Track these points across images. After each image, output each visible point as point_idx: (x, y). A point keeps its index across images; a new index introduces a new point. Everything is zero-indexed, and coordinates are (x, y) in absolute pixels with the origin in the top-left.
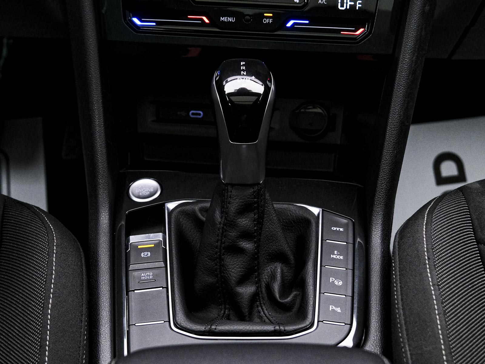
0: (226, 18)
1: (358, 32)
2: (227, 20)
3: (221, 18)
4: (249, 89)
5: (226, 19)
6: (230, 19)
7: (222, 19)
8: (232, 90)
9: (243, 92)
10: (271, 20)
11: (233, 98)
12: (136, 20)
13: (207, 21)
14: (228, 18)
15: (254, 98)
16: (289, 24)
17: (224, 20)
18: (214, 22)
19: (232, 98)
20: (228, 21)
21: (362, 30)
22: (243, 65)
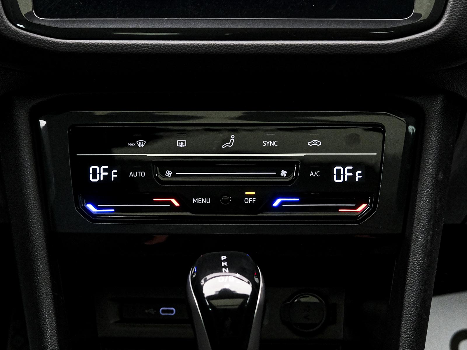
0: (199, 199)
1: (360, 209)
2: (201, 202)
3: (194, 199)
4: (232, 289)
5: (199, 201)
6: (205, 201)
7: (195, 201)
8: (212, 293)
9: (225, 294)
10: (254, 200)
11: (215, 302)
12: (90, 207)
13: (176, 204)
14: (201, 200)
15: (240, 301)
16: (276, 204)
17: (197, 203)
18: (186, 205)
19: (213, 302)
20: (203, 203)
21: (364, 206)
22: (225, 260)
